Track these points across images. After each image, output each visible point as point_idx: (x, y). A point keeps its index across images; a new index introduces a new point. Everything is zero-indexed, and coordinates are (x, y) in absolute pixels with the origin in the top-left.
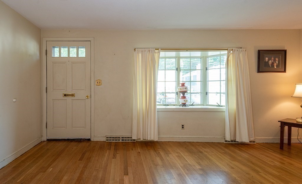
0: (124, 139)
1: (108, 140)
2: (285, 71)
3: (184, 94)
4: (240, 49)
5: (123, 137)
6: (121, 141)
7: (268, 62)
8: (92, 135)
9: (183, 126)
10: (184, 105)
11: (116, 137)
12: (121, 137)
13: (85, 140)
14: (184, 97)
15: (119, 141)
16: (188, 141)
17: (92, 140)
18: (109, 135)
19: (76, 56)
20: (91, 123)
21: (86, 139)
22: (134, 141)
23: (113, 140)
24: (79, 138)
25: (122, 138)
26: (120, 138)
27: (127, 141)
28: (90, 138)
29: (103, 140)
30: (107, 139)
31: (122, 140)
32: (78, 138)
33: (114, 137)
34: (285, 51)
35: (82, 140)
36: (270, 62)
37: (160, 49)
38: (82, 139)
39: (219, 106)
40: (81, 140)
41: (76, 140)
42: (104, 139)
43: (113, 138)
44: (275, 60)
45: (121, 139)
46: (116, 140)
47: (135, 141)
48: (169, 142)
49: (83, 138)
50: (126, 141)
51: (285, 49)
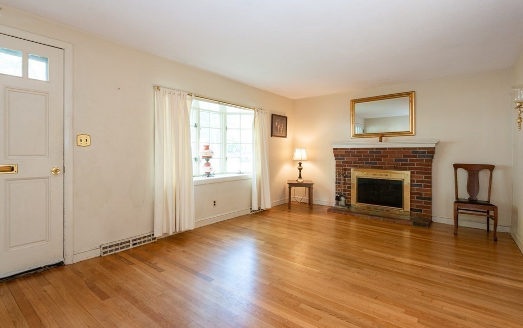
0: (137, 241)
1: (106, 252)
2: (286, 137)
3: (208, 160)
4: (261, 110)
5: (134, 238)
6: (131, 247)
7: (277, 127)
8: (69, 251)
9: (215, 202)
10: (208, 174)
11: (121, 242)
12: (131, 240)
13: (49, 268)
14: (208, 165)
15: (129, 248)
16: (220, 221)
17: (68, 262)
18: (107, 242)
19: (21, 75)
20: (64, 227)
21: (50, 266)
22: (154, 241)
23: (116, 250)
24: (32, 269)
25: (133, 240)
26: (129, 242)
27: (143, 244)
28: (62, 259)
29: (94, 257)
30: (105, 250)
31: (133, 245)
32: (29, 269)
33: (117, 243)
34: (286, 118)
35: (39, 271)
36: (279, 127)
37: (193, 95)
38: (40, 268)
39: (240, 173)
40: (36, 273)
41: (23, 275)
42: (97, 253)
43: (116, 245)
44: (281, 125)
45: (132, 243)
46: (121, 248)
47: (156, 240)
48: (200, 228)
49: (42, 266)
50: (140, 245)
51: (286, 116)
